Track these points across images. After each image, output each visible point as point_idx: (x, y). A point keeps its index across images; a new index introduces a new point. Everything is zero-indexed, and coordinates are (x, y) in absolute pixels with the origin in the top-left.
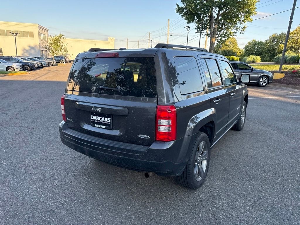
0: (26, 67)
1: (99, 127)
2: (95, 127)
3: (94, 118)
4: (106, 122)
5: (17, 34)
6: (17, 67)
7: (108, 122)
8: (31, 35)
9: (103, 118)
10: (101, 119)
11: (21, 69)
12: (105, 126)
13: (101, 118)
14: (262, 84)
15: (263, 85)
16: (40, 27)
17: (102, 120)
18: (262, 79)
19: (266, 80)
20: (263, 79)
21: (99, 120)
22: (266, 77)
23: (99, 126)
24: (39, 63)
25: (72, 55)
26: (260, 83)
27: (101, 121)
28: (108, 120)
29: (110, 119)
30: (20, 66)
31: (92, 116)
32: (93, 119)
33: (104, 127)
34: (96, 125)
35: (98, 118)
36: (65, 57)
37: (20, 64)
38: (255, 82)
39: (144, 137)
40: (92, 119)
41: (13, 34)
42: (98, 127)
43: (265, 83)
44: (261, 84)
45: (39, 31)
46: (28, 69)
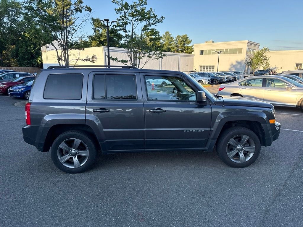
0: (215, 81)
5: (221, 52)
6: (205, 81)
8: (240, 51)
11: (208, 82)
16: (249, 43)
24: (232, 77)
25: (281, 68)
30: (208, 80)
36: (270, 71)
37: (209, 78)
41: (218, 52)
45: (248, 46)
46: (216, 83)
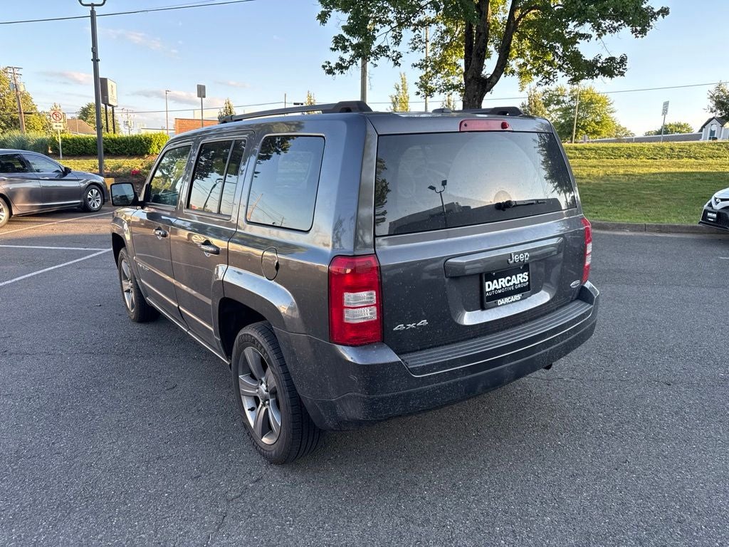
1: (509, 303)
2: (498, 306)
3: (491, 286)
4: (520, 283)
7: (524, 282)
9: (514, 277)
10: (509, 281)
12: (519, 293)
13: (509, 278)
14: (94, 206)
15: (96, 207)
17: (511, 283)
18: (90, 193)
19: (99, 196)
20: (92, 192)
21: (504, 286)
22: (96, 187)
23: (507, 300)
26: (90, 202)
27: (511, 286)
28: (523, 278)
29: (527, 273)
31: (487, 283)
32: (491, 291)
33: (518, 297)
34: (499, 301)
35: (503, 282)
38: (79, 201)
39: (576, 285)
40: (487, 290)
42: (507, 304)
43: (97, 201)
44: (92, 205)
